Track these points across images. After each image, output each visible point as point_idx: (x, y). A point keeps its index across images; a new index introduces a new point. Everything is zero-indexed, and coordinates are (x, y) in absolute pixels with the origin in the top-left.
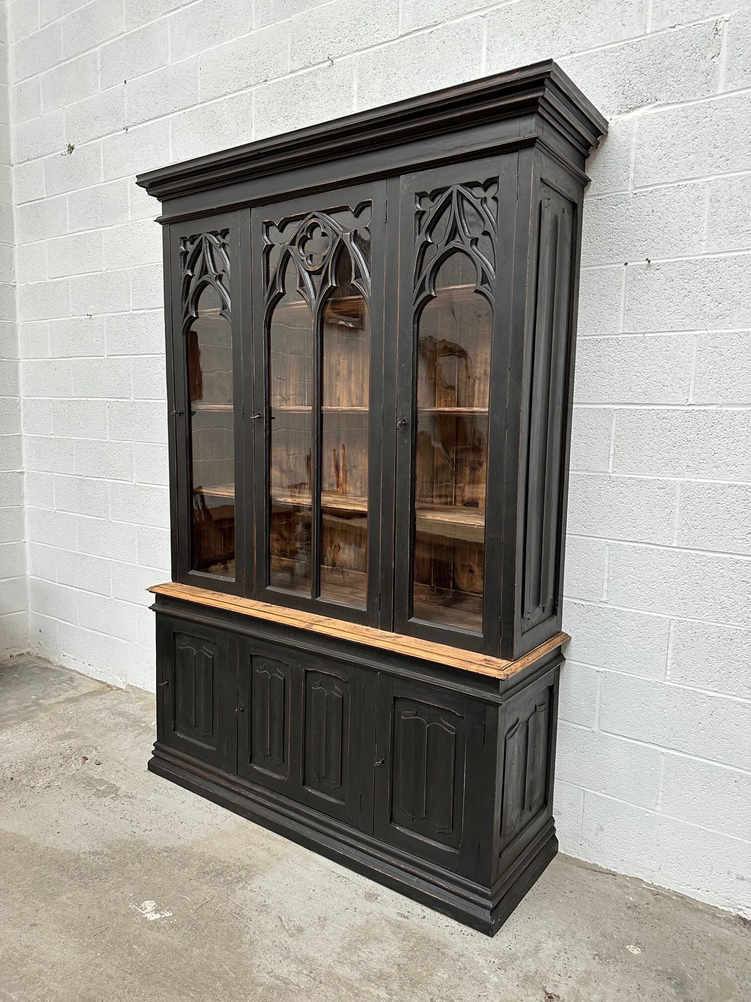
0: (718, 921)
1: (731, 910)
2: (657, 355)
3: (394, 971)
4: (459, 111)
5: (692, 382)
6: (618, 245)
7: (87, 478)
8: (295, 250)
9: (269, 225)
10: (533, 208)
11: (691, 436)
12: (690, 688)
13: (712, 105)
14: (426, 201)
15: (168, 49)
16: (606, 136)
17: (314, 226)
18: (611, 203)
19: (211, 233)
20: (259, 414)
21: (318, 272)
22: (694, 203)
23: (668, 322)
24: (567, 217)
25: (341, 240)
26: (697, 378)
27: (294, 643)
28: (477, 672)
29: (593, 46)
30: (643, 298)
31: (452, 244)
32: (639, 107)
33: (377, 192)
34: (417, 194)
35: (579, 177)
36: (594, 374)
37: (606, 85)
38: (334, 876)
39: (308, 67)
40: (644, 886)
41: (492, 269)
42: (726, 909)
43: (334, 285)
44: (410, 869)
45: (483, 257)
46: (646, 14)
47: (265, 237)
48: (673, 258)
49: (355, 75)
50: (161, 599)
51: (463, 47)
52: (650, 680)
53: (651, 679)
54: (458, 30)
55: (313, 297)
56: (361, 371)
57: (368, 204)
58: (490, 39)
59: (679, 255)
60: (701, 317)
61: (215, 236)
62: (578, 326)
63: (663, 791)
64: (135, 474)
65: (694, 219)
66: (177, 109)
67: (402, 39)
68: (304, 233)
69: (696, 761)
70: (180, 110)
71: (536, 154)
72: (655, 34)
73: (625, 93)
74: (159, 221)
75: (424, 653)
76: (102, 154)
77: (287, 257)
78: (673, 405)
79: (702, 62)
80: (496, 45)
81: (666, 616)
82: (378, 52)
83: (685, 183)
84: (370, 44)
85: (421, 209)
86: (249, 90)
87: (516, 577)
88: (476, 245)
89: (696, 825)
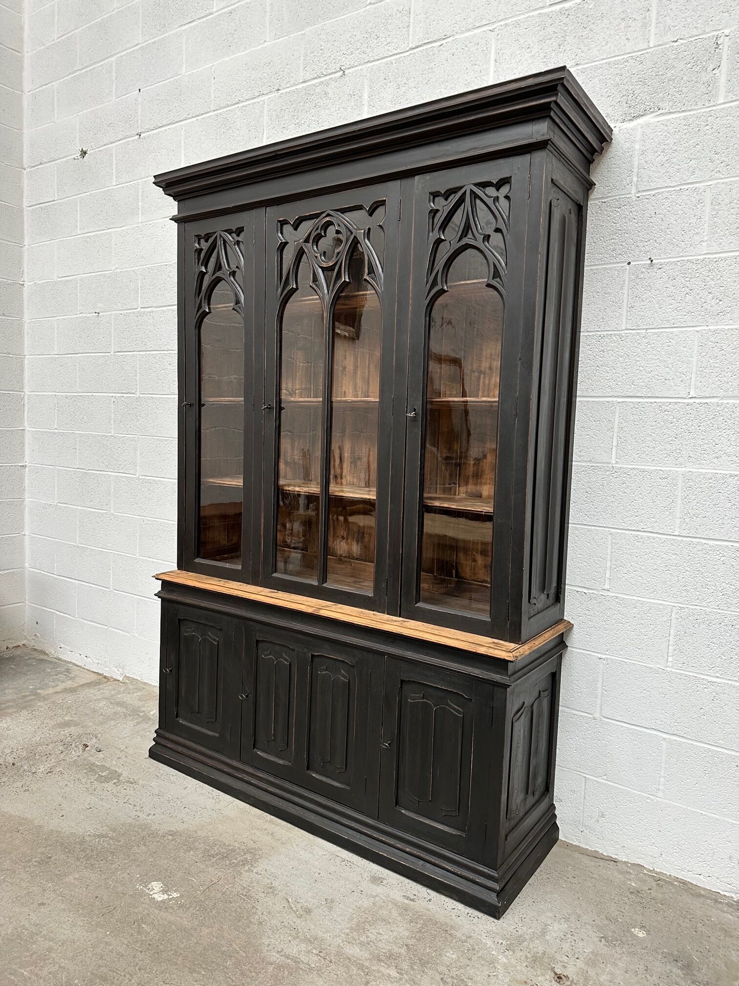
0: (720, 906)
1: (733, 895)
2: (660, 350)
3: (403, 951)
4: (474, 114)
5: (693, 376)
6: (621, 245)
7: (89, 471)
8: (309, 247)
9: (283, 223)
10: (544, 207)
11: (693, 427)
12: (691, 674)
13: (713, 114)
14: (440, 201)
15: (182, 60)
16: (611, 142)
17: (330, 223)
18: (614, 206)
19: (226, 231)
20: (270, 405)
21: (331, 269)
22: (695, 206)
23: (670, 318)
24: (574, 217)
25: (355, 237)
26: (698, 372)
27: (302, 628)
28: (486, 654)
29: (598, 59)
30: (646, 295)
31: (465, 241)
32: (642, 116)
33: (391, 191)
34: (431, 193)
35: (585, 180)
36: (598, 368)
37: (610, 94)
38: (338, 860)
39: (320, 77)
40: (645, 872)
41: (503, 264)
42: (727, 894)
43: (347, 280)
44: (415, 852)
45: (496, 253)
46: (649, 29)
47: (280, 235)
48: (674, 258)
49: (366, 84)
50: (167, 585)
51: (472, 59)
52: (651, 666)
53: (653, 666)
54: (467, 42)
55: (326, 291)
56: (367, 365)
57: (382, 203)
58: (497, 52)
59: (681, 254)
60: (703, 313)
61: (230, 234)
62: (582, 322)
63: (664, 777)
64: (138, 468)
65: (695, 220)
66: (190, 116)
67: (412, 52)
68: (319, 231)
69: (697, 746)
70: (193, 117)
71: (548, 155)
72: (658, 48)
73: (629, 102)
74: (174, 219)
75: (433, 636)
76: (114, 158)
77: (301, 253)
78: (674, 398)
79: (704, 74)
80: (504, 58)
81: (668, 603)
82: (389, 63)
83: (687, 187)
84: (381, 55)
85: (435, 208)
86: (262, 99)
87: (524, 561)
88: (488, 242)
89: (698, 811)
